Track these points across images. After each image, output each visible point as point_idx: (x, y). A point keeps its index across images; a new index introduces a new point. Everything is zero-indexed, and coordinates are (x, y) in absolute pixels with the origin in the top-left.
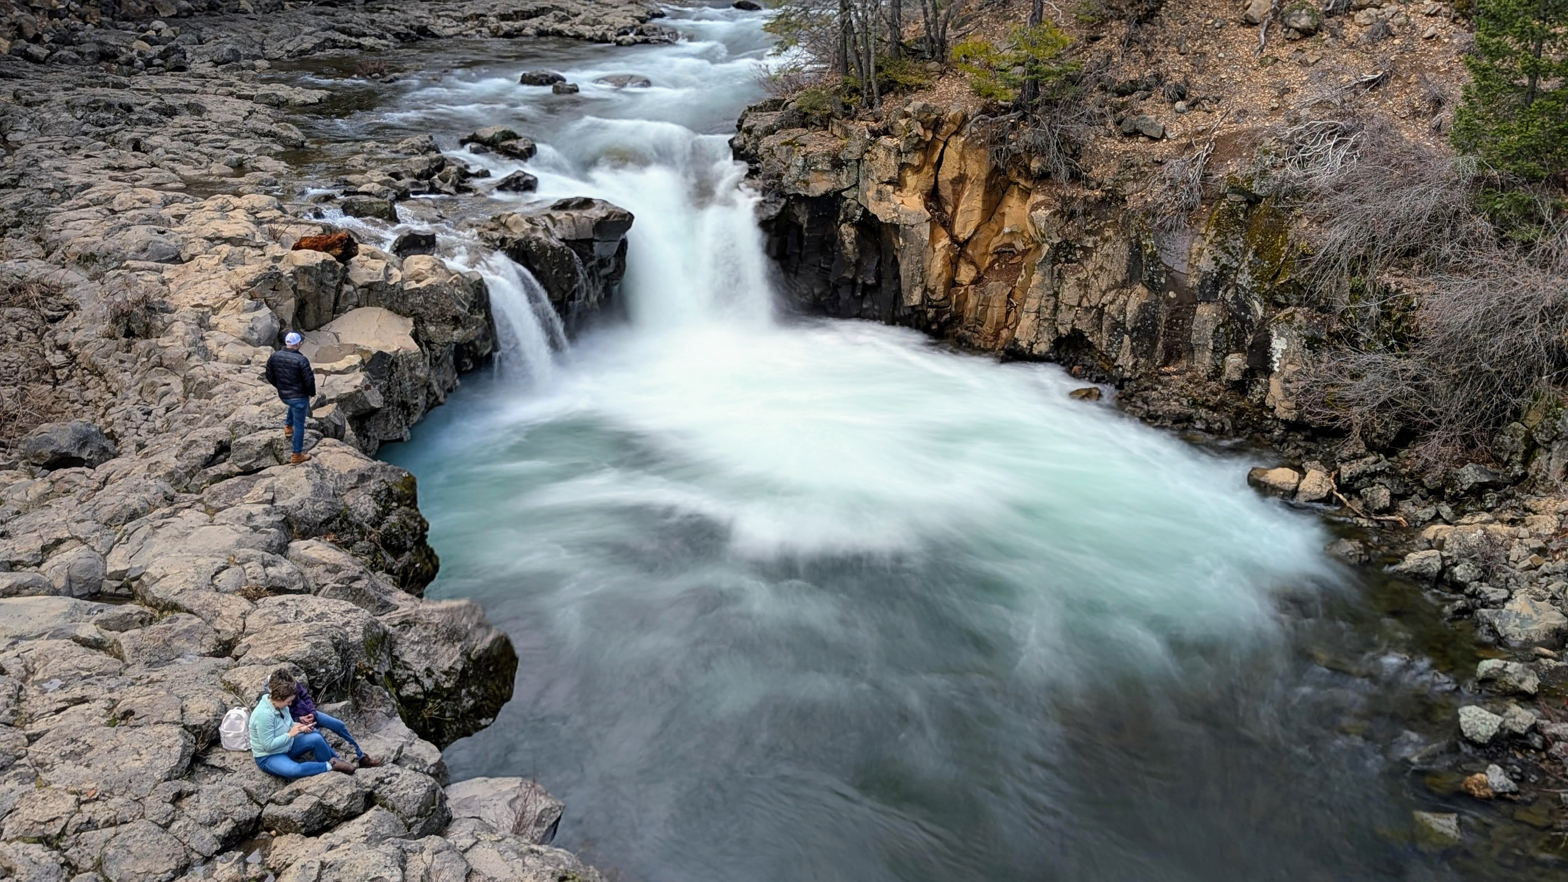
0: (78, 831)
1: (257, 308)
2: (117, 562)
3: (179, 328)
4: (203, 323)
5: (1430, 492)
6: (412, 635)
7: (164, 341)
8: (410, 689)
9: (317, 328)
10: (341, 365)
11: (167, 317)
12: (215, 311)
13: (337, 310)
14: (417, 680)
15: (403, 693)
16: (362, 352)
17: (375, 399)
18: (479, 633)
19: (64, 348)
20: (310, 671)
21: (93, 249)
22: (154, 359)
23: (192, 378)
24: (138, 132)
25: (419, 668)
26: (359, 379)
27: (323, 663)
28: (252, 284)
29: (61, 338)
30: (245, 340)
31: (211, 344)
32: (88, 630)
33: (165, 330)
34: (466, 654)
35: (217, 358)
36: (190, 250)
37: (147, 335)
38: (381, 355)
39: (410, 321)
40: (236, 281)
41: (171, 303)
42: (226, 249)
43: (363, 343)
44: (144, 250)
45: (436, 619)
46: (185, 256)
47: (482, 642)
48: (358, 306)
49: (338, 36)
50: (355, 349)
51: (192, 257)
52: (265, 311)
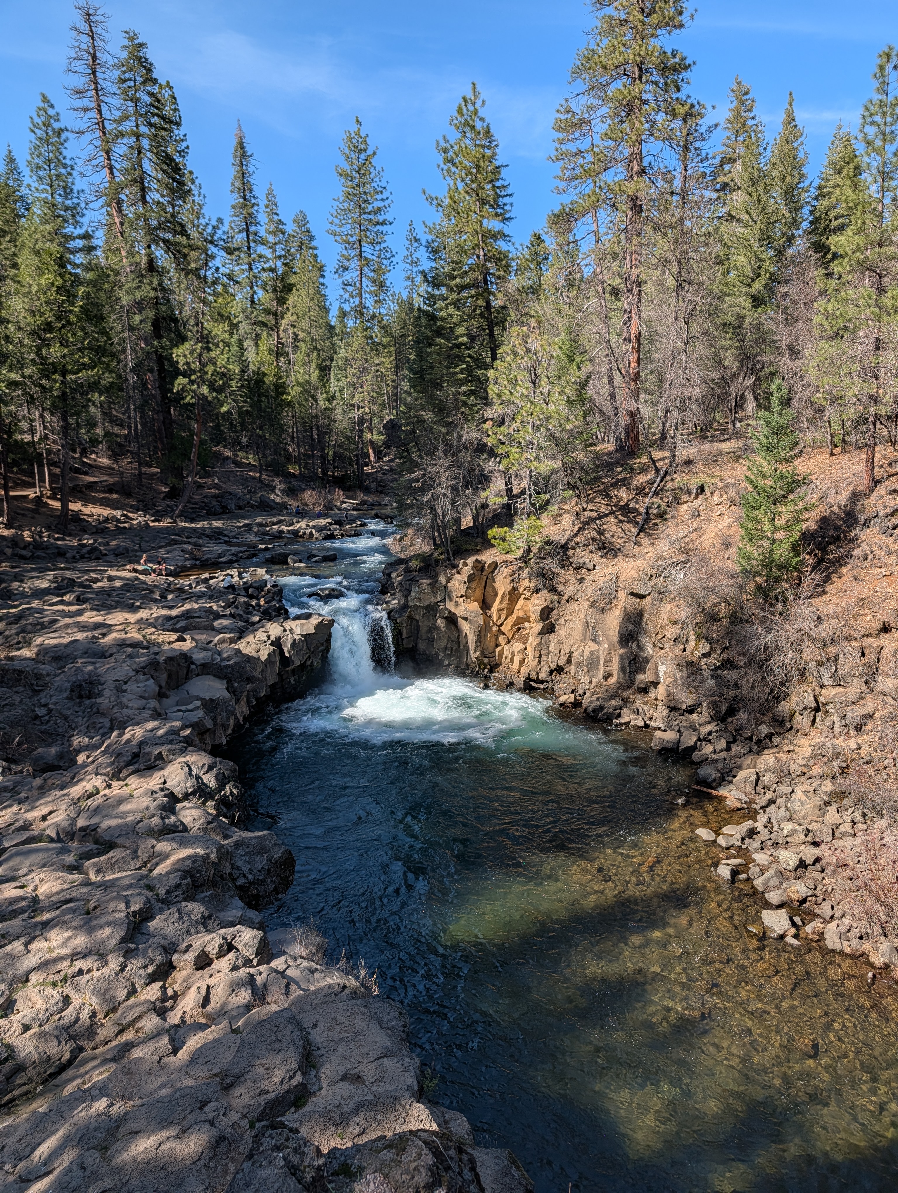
0: (73, 977)
1: (147, 680)
2: (82, 822)
3: (107, 693)
4: (119, 689)
5: (746, 739)
6: (241, 851)
7: (99, 700)
8: (241, 881)
9: (177, 688)
10: (190, 707)
11: (100, 687)
12: (126, 683)
13: (187, 678)
14: (245, 876)
15: (238, 883)
16: (202, 699)
17: (209, 724)
18: (276, 849)
19: (45, 705)
20: (192, 876)
21: (59, 654)
22: (95, 710)
23: (116, 719)
25: (245, 869)
26: (200, 713)
27: (199, 871)
28: (143, 668)
29: (43, 701)
30: (142, 697)
31: (124, 700)
33: (100, 694)
34: (269, 860)
35: (127, 707)
36: (110, 652)
37: (89, 697)
38: (211, 700)
39: (225, 682)
40: (135, 667)
41: (103, 680)
42: (129, 650)
43: (202, 696)
44: (86, 653)
45: (253, 842)
46: (107, 654)
47: (277, 854)
48: (198, 675)
50: (198, 698)
51: (111, 655)
52: (152, 681)
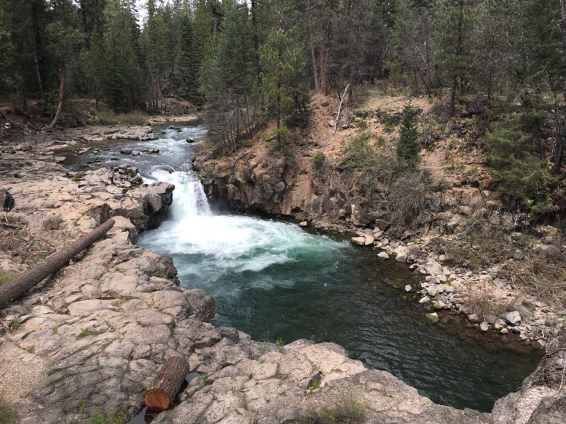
1: (90, 218)
2: (104, 288)
3: (70, 226)
4: (76, 225)
6: (191, 298)
7: (66, 230)
11: (64, 223)
12: (78, 220)
14: (195, 310)
16: (122, 228)
22: (67, 235)
24: (15, 172)
25: (195, 307)
28: (86, 212)
31: (81, 229)
32: (111, 307)
33: (66, 227)
34: (205, 302)
36: (57, 204)
37: (59, 229)
38: (128, 228)
39: (129, 219)
42: (69, 203)
43: (120, 226)
44: (43, 205)
46: (55, 206)
48: (115, 216)
49: (58, 141)
50: (119, 228)
51: (59, 206)
52: (93, 219)
